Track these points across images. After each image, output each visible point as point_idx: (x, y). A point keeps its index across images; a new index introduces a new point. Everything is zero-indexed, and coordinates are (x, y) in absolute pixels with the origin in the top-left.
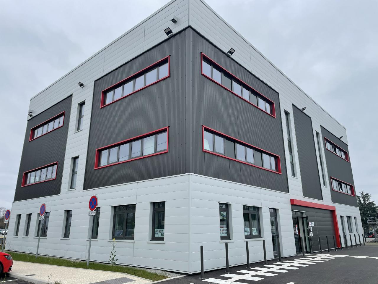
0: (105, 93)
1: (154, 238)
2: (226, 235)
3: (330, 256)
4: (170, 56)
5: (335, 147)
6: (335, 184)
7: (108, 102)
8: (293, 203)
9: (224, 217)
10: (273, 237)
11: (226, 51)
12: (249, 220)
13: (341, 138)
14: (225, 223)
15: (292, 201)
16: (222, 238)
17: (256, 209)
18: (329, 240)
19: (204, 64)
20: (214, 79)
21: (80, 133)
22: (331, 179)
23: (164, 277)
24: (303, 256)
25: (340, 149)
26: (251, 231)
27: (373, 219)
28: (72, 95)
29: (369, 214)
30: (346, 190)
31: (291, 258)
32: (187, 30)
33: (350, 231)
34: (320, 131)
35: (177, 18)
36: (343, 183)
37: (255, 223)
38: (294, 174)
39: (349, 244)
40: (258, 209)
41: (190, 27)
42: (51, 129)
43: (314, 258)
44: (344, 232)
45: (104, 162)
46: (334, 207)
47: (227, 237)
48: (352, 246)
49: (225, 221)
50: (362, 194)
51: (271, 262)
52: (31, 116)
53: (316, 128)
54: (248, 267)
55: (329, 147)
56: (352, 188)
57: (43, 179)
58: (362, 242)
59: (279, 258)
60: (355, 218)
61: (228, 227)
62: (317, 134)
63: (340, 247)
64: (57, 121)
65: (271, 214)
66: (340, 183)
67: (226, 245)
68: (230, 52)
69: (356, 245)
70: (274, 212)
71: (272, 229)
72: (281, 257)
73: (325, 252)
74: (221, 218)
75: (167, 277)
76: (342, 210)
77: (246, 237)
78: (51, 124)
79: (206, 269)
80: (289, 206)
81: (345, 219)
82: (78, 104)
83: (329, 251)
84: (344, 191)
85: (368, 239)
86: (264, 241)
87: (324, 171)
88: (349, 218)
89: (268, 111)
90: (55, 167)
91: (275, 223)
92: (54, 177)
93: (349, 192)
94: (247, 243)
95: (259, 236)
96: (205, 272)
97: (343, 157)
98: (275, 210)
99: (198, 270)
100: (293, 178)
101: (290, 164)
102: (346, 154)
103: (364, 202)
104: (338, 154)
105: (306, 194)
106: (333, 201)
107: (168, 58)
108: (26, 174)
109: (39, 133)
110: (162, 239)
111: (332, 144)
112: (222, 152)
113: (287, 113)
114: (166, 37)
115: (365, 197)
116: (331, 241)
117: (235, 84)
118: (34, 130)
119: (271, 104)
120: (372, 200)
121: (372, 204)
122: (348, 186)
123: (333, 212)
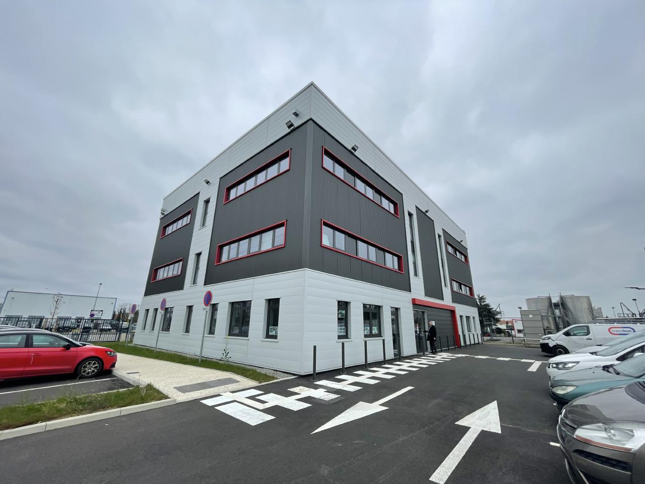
0: (229, 189)
1: (268, 336)
2: (344, 334)
3: (450, 355)
4: (291, 149)
5: (456, 250)
6: (455, 285)
7: (231, 198)
8: (415, 303)
9: (342, 315)
10: (394, 335)
11: (350, 148)
12: (369, 320)
13: (461, 241)
14: (344, 321)
15: (414, 300)
16: (340, 337)
17: (378, 308)
18: (449, 339)
19: (326, 158)
20: (336, 174)
21: (204, 229)
22: (452, 280)
23: (273, 378)
24: (424, 355)
25: (460, 253)
26: (371, 330)
27: (488, 319)
28: (199, 193)
29: (485, 315)
30: (465, 291)
31: (411, 357)
32: (308, 122)
33: (469, 330)
34: (442, 234)
35: (299, 112)
36: (463, 285)
37: (375, 322)
38: (416, 274)
39: (468, 343)
40: (379, 308)
41: (311, 119)
42: (179, 226)
43: (434, 357)
44: (463, 332)
45: (224, 259)
46: (454, 307)
47: (345, 336)
48: (471, 345)
49: (344, 320)
50: (479, 297)
51: (391, 362)
52: (163, 214)
53: (438, 231)
54: (366, 367)
55: (450, 249)
56: (471, 289)
57: (170, 275)
58: (480, 341)
59: (399, 357)
60: (474, 318)
61: (346, 325)
62: (439, 236)
63: (460, 346)
64: (185, 219)
65: (392, 314)
66: (460, 284)
67: (343, 344)
68: (353, 148)
69: (475, 344)
70: (396, 312)
71: (393, 328)
72: (402, 355)
73: (445, 351)
74: (340, 317)
75: (277, 378)
76: (462, 310)
77: (366, 336)
78: (180, 222)
79: (318, 370)
80: (411, 306)
81: (464, 319)
82: (205, 201)
83: (449, 349)
84: (464, 292)
85: (486, 338)
86: (384, 340)
87: (445, 272)
88: (468, 318)
89: (392, 211)
90: (181, 263)
91: (396, 321)
92: (179, 273)
93: (468, 293)
94: (366, 342)
95: (379, 335)
96: (317, 373)
97: (463, 260)
98: (397, 309)
99: (311, 371)
100: (416, 278)
101: (412, 264)
102: (466, 257)
103: (480, 304)
104: (458, 257)
105: (427, 295)
106: (454, 301)
107: (289, 151)
108: (156, 270)
109: (170, 230)
110: (275, 337)
111: (453, 247)
112: (343, 249)
113: (410, 215)
114: (288, 130)
115: (481, 299)
116: (451, 340)
117: (358, 182)
118: (165, 228)
119: (395, 204)
120: (487, 302)
121: (488, 305)
122: (467, 288)
123: (453, 312)
